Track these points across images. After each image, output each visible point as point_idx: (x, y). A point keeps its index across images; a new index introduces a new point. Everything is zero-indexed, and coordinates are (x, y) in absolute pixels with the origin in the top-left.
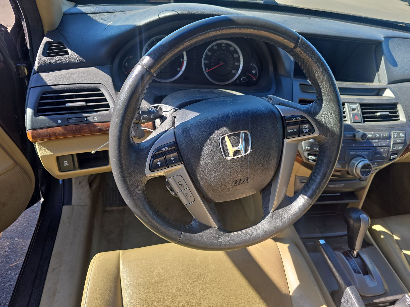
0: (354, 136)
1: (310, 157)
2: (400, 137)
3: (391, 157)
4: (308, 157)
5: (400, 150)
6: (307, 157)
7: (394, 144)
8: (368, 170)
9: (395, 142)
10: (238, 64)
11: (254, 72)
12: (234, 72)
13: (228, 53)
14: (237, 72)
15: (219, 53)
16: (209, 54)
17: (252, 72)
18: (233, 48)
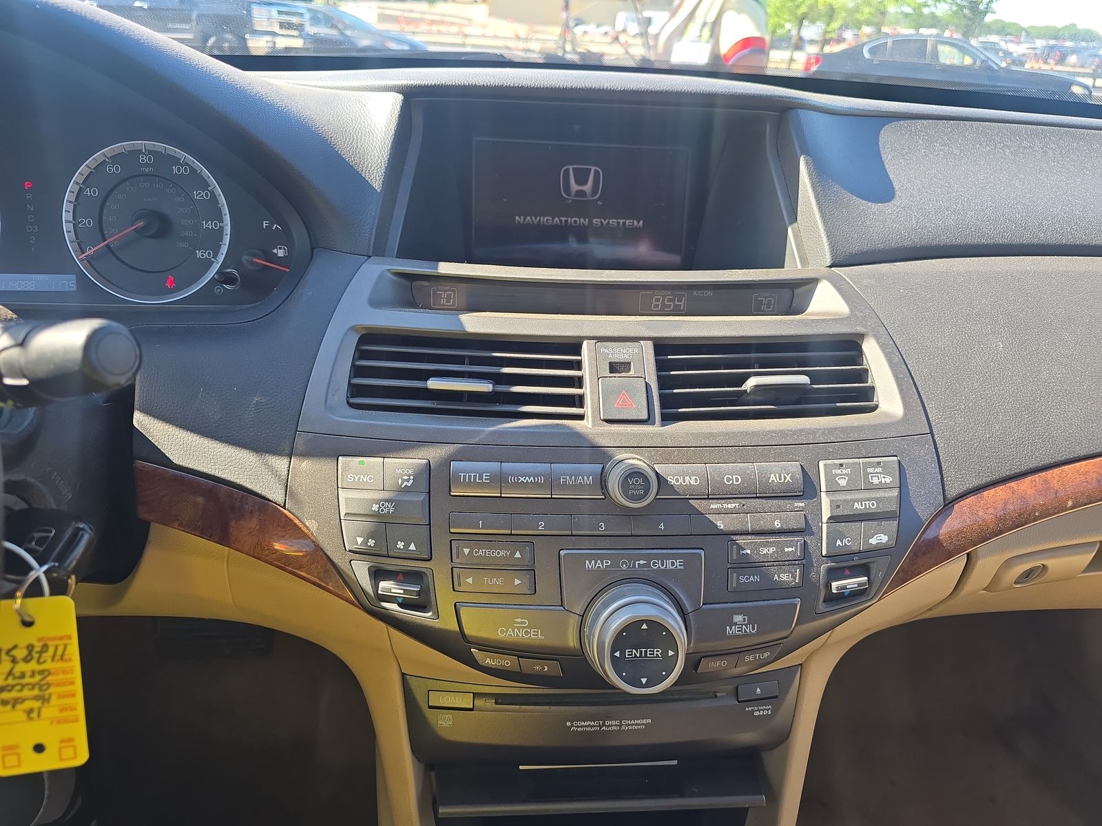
0: (602, 481)
1: (386, 586)
2: (871, 488)
3: (835, 585)
4: (376, 587)
5: (879, 551)
6: (369, 590)
7: (833, 519)
8: (658, 652)
9: (839, 512)
10: (216, 226)
11: (281, 253)
12: (202, 256)
13: (172, 188)
14: (215, 256)
15: (132, 189)
16: (90, 192)
17: (275, 251)
18: (186, 169)
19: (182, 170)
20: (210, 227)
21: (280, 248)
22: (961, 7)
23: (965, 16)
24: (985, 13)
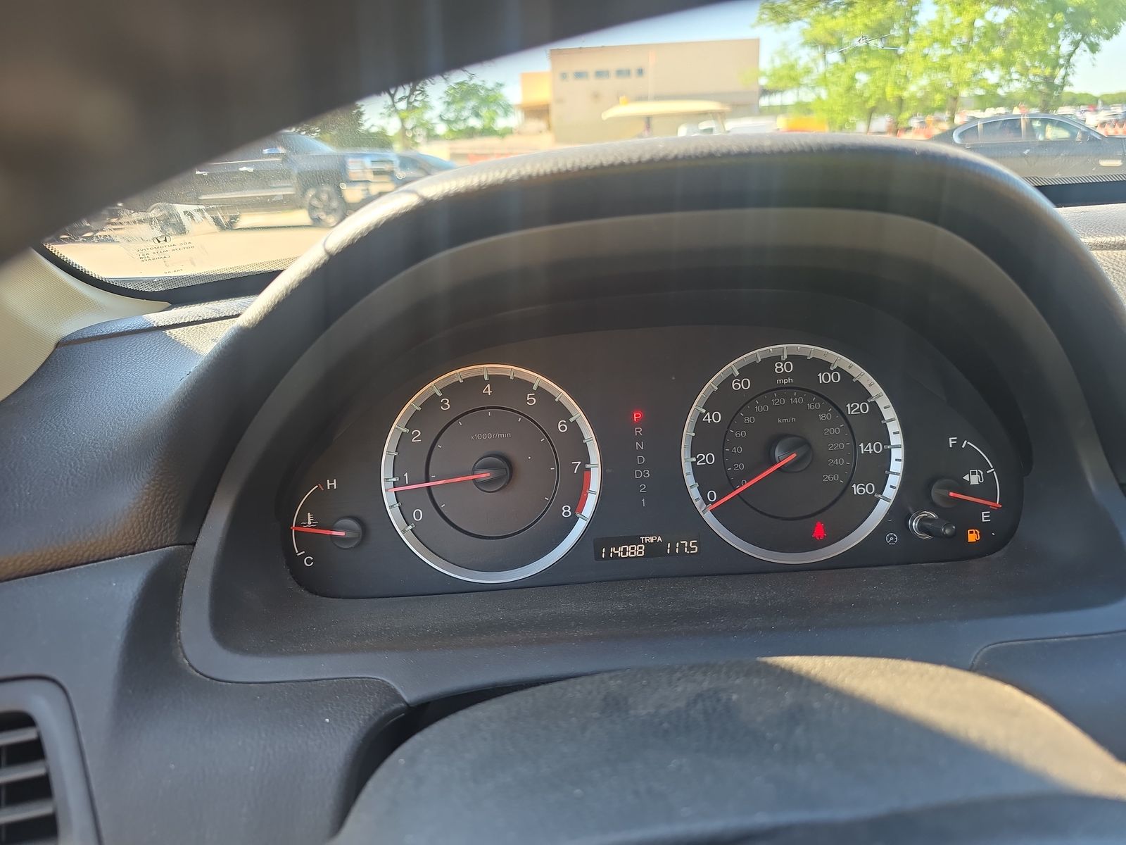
10: (878, 449)
11: (975, 480)
12: (861, 491)
13: (815, 402)
14: (881, 490)
15: (763, 408)
16: (711, 418)
17: (966, 477)
18: (836, 376)
19: (831, 377)
20: (870, 450)
21: (974, 473)
22: (1035, 84)
23: (1040, 92)
24: (1062, 87)
